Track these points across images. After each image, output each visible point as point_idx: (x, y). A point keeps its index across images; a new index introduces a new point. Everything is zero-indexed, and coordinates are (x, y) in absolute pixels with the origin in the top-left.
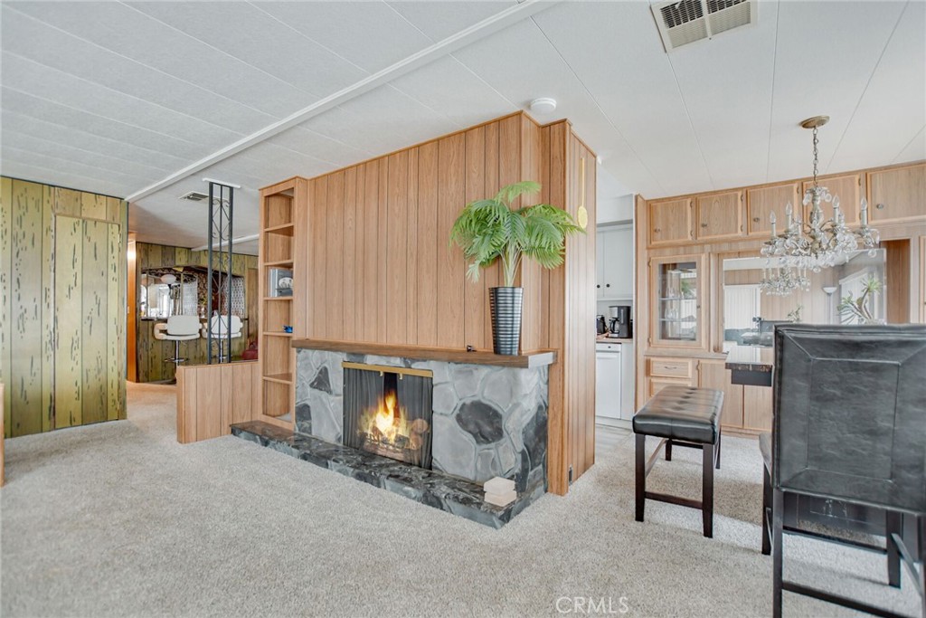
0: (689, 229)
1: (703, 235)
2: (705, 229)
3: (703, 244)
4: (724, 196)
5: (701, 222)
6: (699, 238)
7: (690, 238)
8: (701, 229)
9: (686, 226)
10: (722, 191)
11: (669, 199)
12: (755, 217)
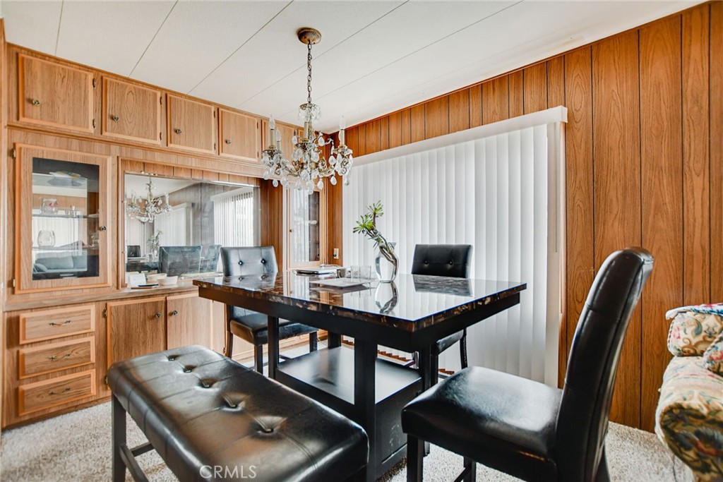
0: (91, 118)
1: (112, 131)
2: (115, 123)
3: (109, 142)
4: (143, 90)
5: (109, 112)
6: (105, 134)
7: (91, 130)
8: (109, 121)
9: (86, 110)
10: (138, 82)
11: (57, 60)
12: (176, 127)
